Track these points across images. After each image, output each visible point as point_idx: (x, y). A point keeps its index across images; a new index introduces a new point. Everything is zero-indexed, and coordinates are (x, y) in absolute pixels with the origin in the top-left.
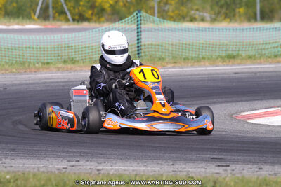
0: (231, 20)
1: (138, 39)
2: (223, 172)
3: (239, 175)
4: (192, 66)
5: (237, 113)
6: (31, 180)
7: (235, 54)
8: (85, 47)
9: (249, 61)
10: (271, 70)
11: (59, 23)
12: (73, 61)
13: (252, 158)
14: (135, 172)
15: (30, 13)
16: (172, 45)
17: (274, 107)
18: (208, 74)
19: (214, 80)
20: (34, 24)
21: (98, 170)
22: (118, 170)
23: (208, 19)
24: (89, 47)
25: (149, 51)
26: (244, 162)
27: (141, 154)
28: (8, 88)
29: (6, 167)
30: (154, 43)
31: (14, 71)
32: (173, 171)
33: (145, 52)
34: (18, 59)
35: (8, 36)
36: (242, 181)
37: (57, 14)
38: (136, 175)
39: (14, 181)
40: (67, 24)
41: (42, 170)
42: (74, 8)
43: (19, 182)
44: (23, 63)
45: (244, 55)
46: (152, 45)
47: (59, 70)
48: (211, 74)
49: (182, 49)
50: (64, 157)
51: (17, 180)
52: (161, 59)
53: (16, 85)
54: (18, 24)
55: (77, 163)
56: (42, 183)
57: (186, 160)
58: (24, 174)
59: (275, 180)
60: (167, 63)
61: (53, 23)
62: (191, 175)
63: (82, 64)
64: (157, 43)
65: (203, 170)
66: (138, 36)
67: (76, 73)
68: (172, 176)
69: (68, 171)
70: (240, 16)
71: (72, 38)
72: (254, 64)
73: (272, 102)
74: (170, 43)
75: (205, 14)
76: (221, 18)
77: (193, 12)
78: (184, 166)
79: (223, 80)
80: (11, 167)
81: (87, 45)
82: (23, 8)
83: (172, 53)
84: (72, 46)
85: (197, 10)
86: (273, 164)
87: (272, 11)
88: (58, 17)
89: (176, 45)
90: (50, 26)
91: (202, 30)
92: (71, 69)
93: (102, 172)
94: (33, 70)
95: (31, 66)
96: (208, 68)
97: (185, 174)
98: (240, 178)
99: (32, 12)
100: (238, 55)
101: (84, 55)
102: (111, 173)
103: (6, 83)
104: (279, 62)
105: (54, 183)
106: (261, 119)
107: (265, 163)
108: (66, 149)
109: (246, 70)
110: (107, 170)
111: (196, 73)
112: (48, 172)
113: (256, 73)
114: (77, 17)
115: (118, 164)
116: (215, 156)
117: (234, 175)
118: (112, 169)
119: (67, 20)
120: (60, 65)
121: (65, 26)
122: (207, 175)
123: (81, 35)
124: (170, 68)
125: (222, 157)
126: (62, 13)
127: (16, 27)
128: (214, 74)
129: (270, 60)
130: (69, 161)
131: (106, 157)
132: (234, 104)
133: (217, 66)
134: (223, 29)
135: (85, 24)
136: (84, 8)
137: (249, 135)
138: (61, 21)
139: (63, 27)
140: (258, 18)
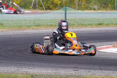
1: (65, 17)
7: (102, 23)
8: (46, 20)
10: (114, 29)
11: (38, 10)
19: (91, 33)
24: (48, 20)
45: (106, 23)
48: (90, 31)
66: (65, 16)
71: (41, 16)
79: (94, 33)
82: (27, 4)
84: (42, 19)
88: (40, 8)
90: (34, 12)
99: (30, 6)
100: (103, 23)
109: (104, 30)
113: (107, 31)
114: (47, 8)
124: (75, 29)
128: (91, 31)
129: (114, 26)
133: (93, 28)
139: (39, 12)
140: (116, 8)
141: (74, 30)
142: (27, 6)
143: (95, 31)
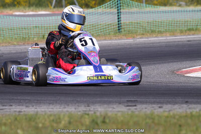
1: (118, 19)
4: (156, 37)
19: (170, 46)
20: (44, 11)
49: (151, 25)
64: (131, 21)
96: (168, 38)
133: (175, 36)
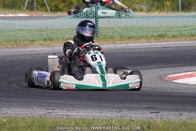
0: (161, 10)
1: (96, 24)
2: (155, 117)
3: (166, 119)
4: (134, 43)
5: (165, 75)
6: (21, 122)
7: (163, 34)
8: (59, 30)
9: (173, 39)
10: (189, 45)
11: (41, 13)
12: (51, 39)
13: (175, 107)
14: (93, 117)
15: (21, 6)
16: (120, 28)
17: (191, 71)
18: (145, 48)
19: (149, 52)
20: (23, 13)
21: (68, 116)
22: (82, 115)
23: (145, 9)
24: (62, 29)
25: (103, 32)
26: (170, 110)
27: (98, 104)
28: (5, 58)
29: (3, 114)
30: (107, 27)
31: (10, 46)
32: (120, 116)
33: (100, 33)
34: (12, 38)
35: (6, 21)
36: (168, 123)
37: (39, 6)
38: (94, 119)
39: (9, 123)
40: (46, 13)
41: (28, 116)
42: (51, 2)
43: (12, 124)
44: (15, 41)
45: (170, 34)
46: (106, 28)
47: (41, 46)
48: (147, 48)
49: (127, 31)
50: (44, 107)
51: (11, 122)
52: (112, 38)
53: (10, 56)
54: (12, 13)
55: (53, 111)
56: (29, 124)
57: (129, 109)
58: (16, 118)
59: (191, 122)
60: (116, 40)
61: (37, 13)
62: (132, 119)
63: (57, 42)
64: (109, 27)
65: (141, 115)
67: (53, 48)
68: (119, 119)
69: (47, 116)
70: (167, 7)
72: (177, 41)
73: (189, 68)
74: (119, 26)
75: (143, 7)
76: (154, 9)
77: (134, 5)
78: (127, 113)
79: (155, 52)
80: (7, 113)
81: (60, 28)
82: (16, 2)
83: (120, 34)
84: (50, 29)
85: (137, 3)
86: (190, 111)
87: (189, 4)
88: (40, 9)
89: (122, 28)
90: (34, 15)
91: (141, 18)
92: (49, 45)
93: (70, 117)
94: (23, 46)
95: (21, 43)
96: (145, 44)
97: (128, 118)
98: (167, 121)
99: (22, 5)
101: (58, 35)
102: (77, 117)
103: (4, 54)
104: (194, 40)
105: (37, 125)
106: (182, 79)
107: (184, 110)
108: (45, 101)
109: (172, 46)
110: (74, 116)
111: (137, 48)
112: (33, 117)
113: (178, 47)
114: (53, 8)
115: (81, 112)
116: (149, 106)
117: (162, 119)
118: (77, 115)
119: (47, 11)
120: (41, 42)
121: (45, 15)
122: (144, 119)
123: (56, 21)
124: (118, 44)
125: (155, 106)
126: (43, 5)
127: (11, 15)
128: (149, 48)
129: (188, 38)
130: (47, 109)
131: (74, 107)
132: (163, 69)
133: (151, 43)
134: (155, 17)
135: (59, 14)
136: (59, 2)
137: (173, 91)
138: (43, 11)
139: (44, 15)
140: (180, 9)
141: (117, 47)
142: (17, 5)
143: (155, 48)
